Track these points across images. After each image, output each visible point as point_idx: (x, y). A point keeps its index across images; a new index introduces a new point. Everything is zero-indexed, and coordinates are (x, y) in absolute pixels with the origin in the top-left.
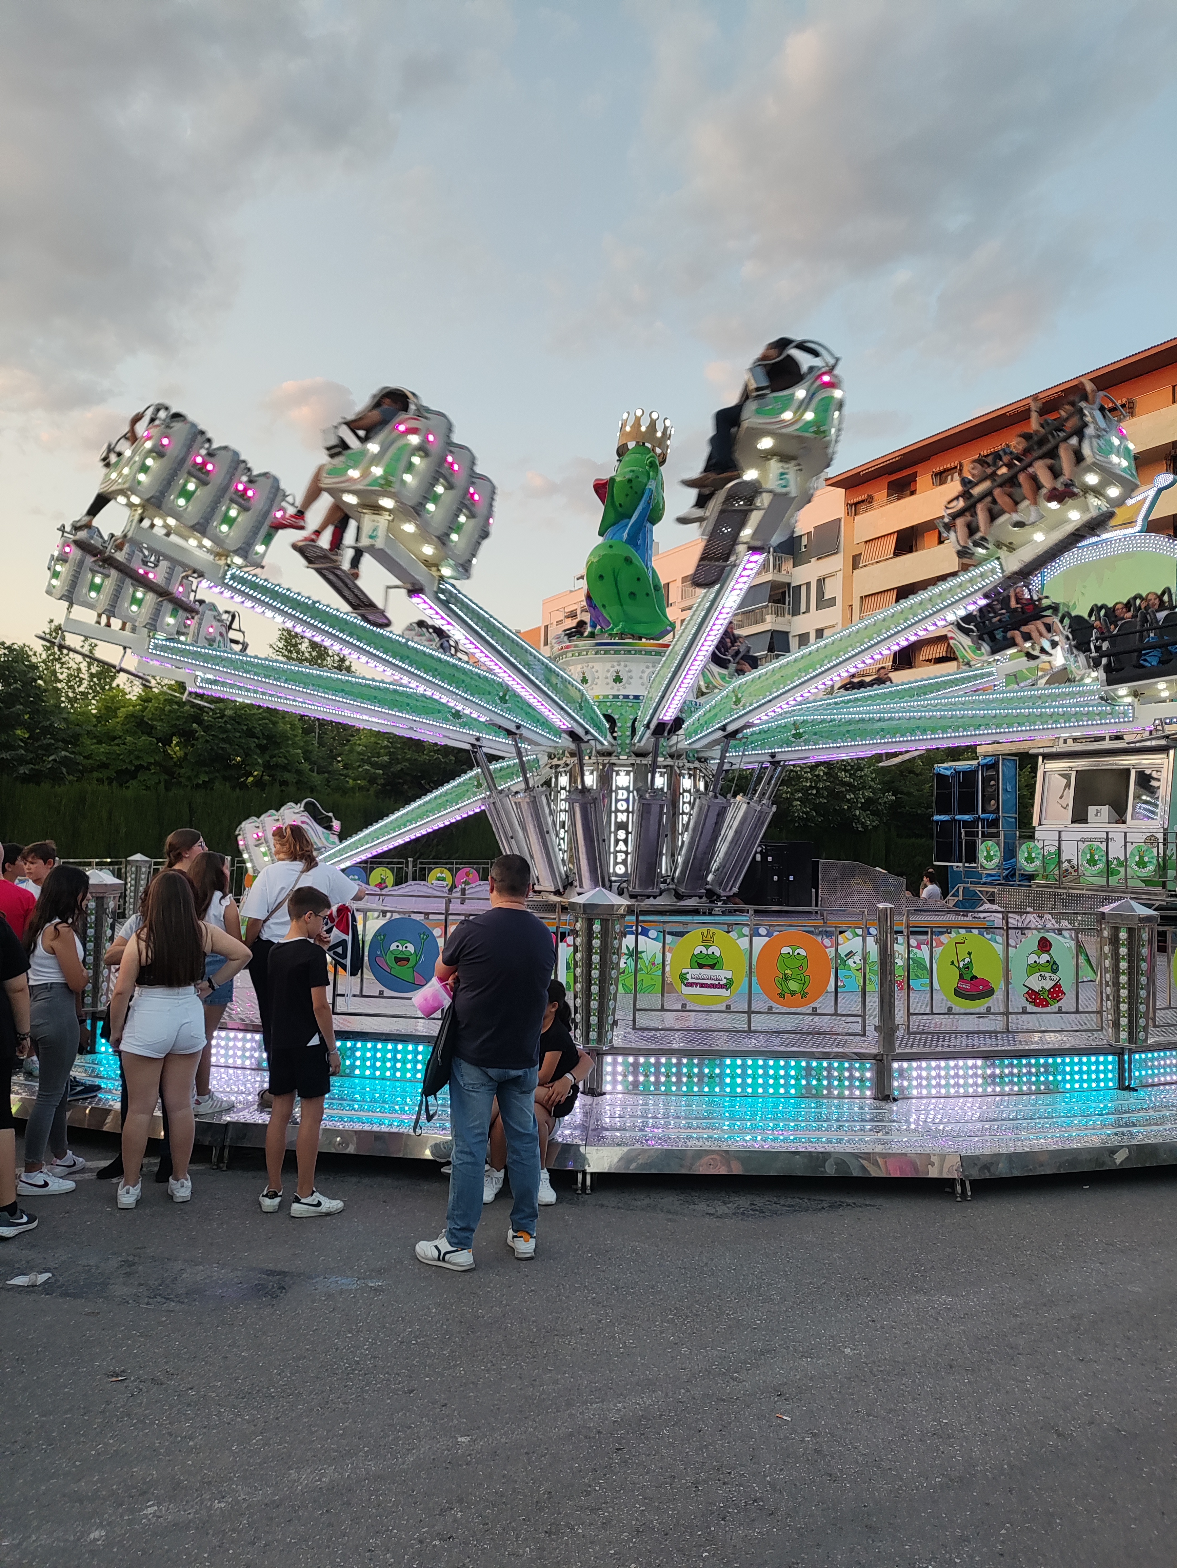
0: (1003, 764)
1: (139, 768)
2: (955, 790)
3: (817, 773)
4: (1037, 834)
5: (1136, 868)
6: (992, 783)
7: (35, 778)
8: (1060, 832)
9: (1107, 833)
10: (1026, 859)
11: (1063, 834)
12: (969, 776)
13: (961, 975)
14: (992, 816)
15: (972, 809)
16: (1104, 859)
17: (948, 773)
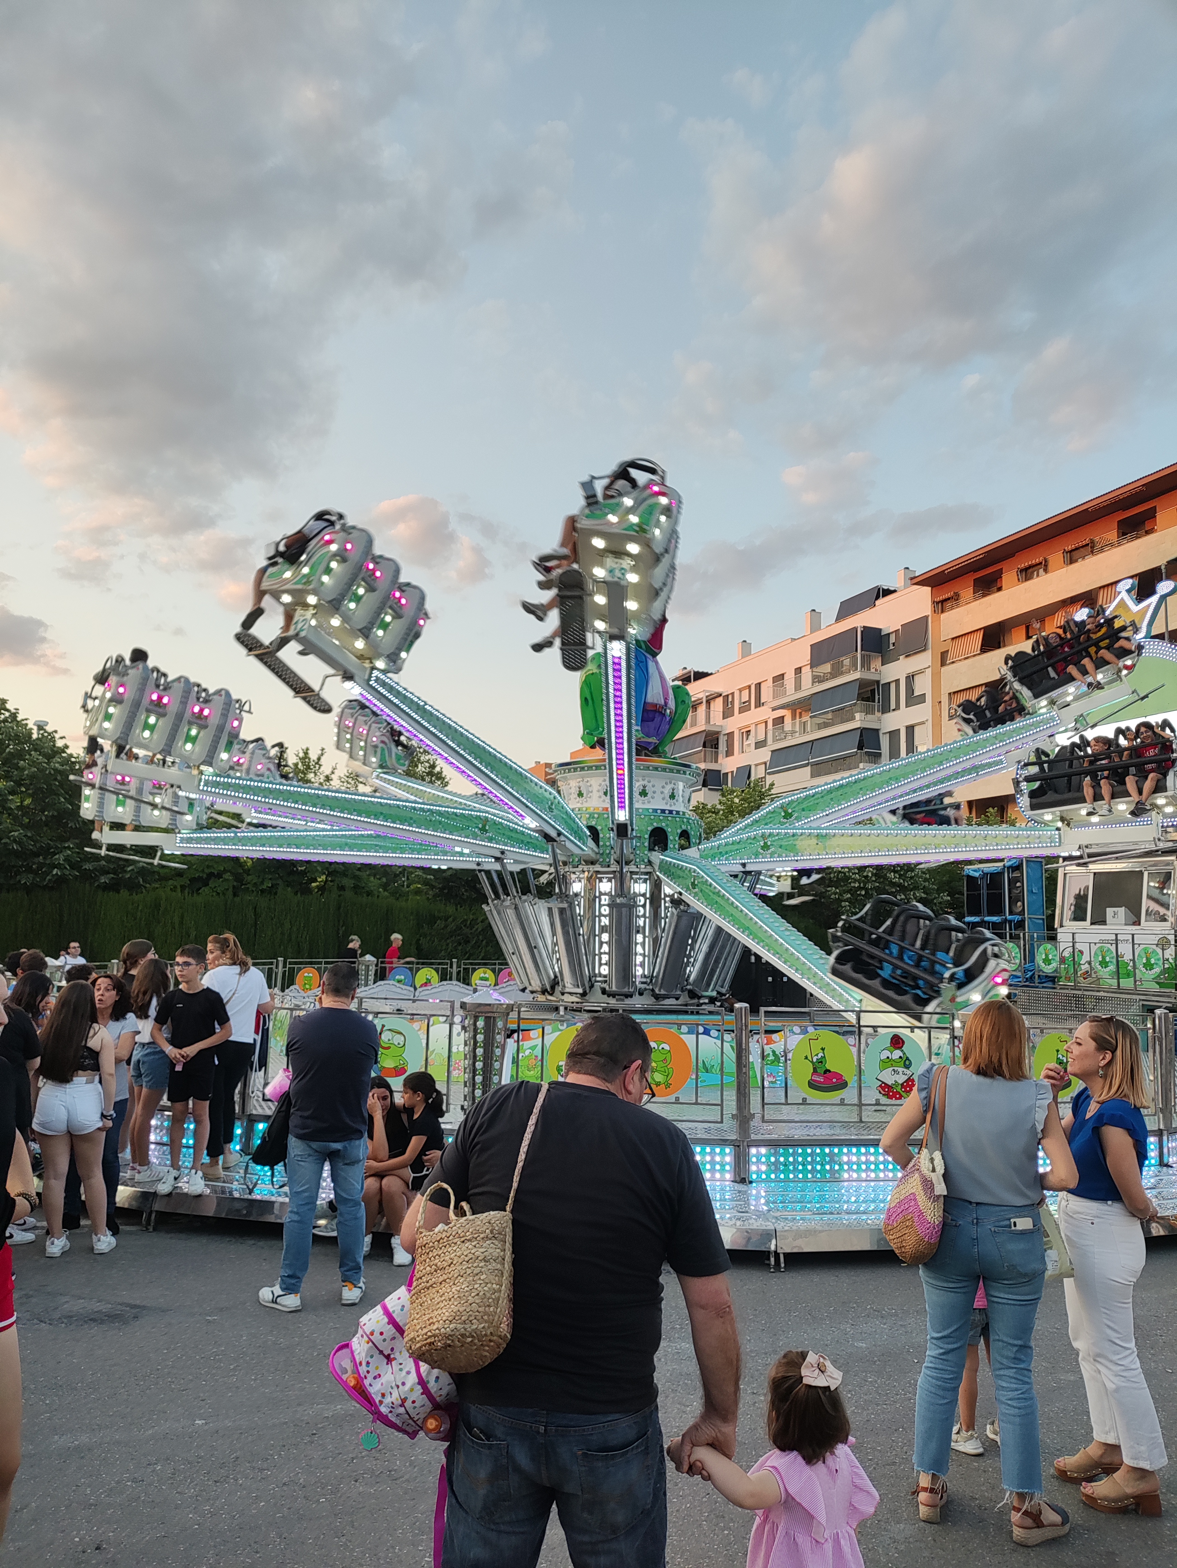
0: (1027, 866)
1: (211, 875)
2: (984, 892)
3: (865, 874)
4: (1059, 936)
5: (1144, 970)
6: (1018, 884)
7: (114, 887)
8: (1073, 934)
9: (1116, 935)
10: (1044, 961)
11: (1076, 936)
12: (995, 879)
13: (815, 1069)
14: (1017, 918)
15: (999, 911)
16: (1114, 961)
17: (977, 875)
